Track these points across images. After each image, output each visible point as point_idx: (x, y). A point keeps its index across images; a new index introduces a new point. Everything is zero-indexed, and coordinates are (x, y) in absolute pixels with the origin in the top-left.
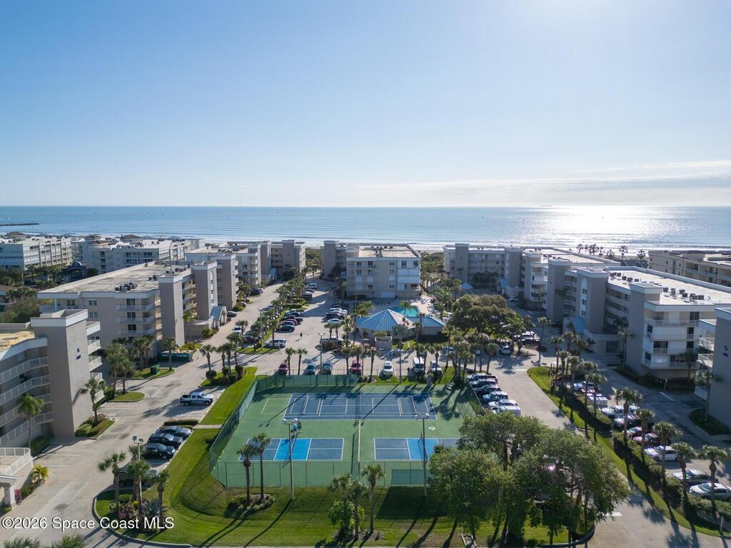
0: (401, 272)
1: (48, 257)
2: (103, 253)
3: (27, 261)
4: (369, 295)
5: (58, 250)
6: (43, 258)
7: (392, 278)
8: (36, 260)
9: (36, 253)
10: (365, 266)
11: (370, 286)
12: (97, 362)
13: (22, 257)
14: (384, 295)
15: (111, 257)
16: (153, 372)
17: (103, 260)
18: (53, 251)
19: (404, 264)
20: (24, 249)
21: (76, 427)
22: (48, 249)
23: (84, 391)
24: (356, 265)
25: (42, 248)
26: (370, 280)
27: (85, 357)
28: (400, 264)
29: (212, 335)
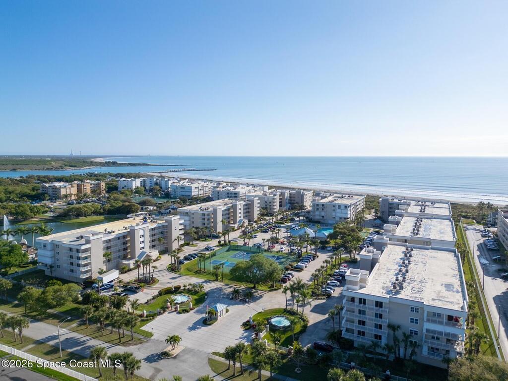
0: (338, 211)
1: (202, 192)
2: (218, 192)
3: (193, 194)
4: (322, 221)
5: (207, 189)
6: (200, 192)
7: (334, 214)
8: (197, 193)
9: (197, 190)
10: (320, 206)
11: (323, 217)
12: (182, 232)
13: (191, 192)
14: (330, 222)
15: (221, 194)
16: (206, 240)
17: (218, 195)
18: (205, 189)
19: (340, 207)
20: (193, 188)
21: (173, 249)
22: (202, 188)
23: (176, 239)
24: (316, 206)
25: (200, 188)
26: (323, 214)
27: (178, 230)
28: (338, 207)
29: (235, 230)
